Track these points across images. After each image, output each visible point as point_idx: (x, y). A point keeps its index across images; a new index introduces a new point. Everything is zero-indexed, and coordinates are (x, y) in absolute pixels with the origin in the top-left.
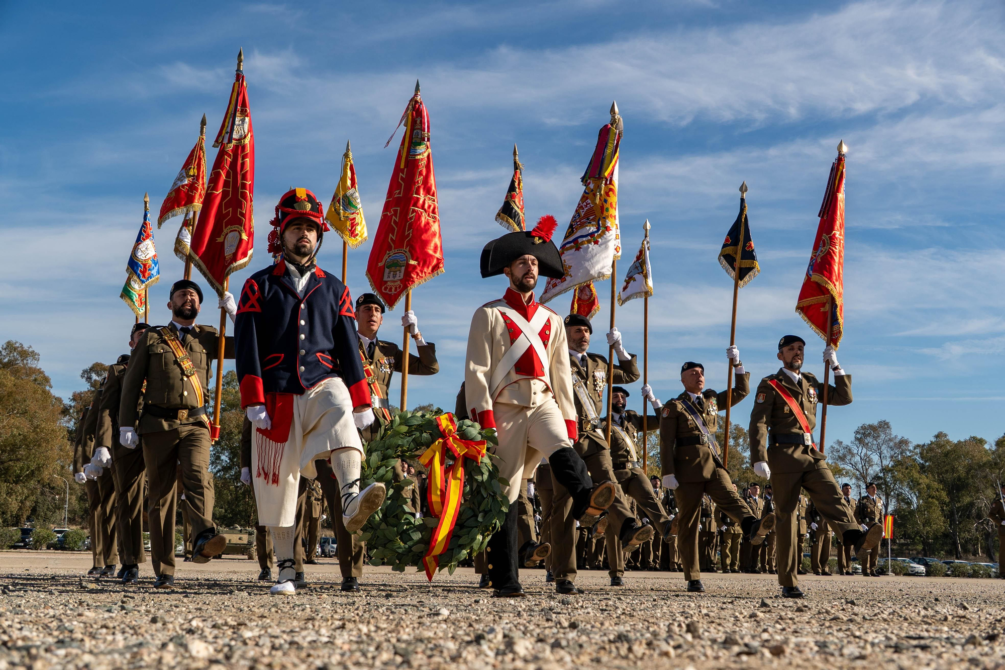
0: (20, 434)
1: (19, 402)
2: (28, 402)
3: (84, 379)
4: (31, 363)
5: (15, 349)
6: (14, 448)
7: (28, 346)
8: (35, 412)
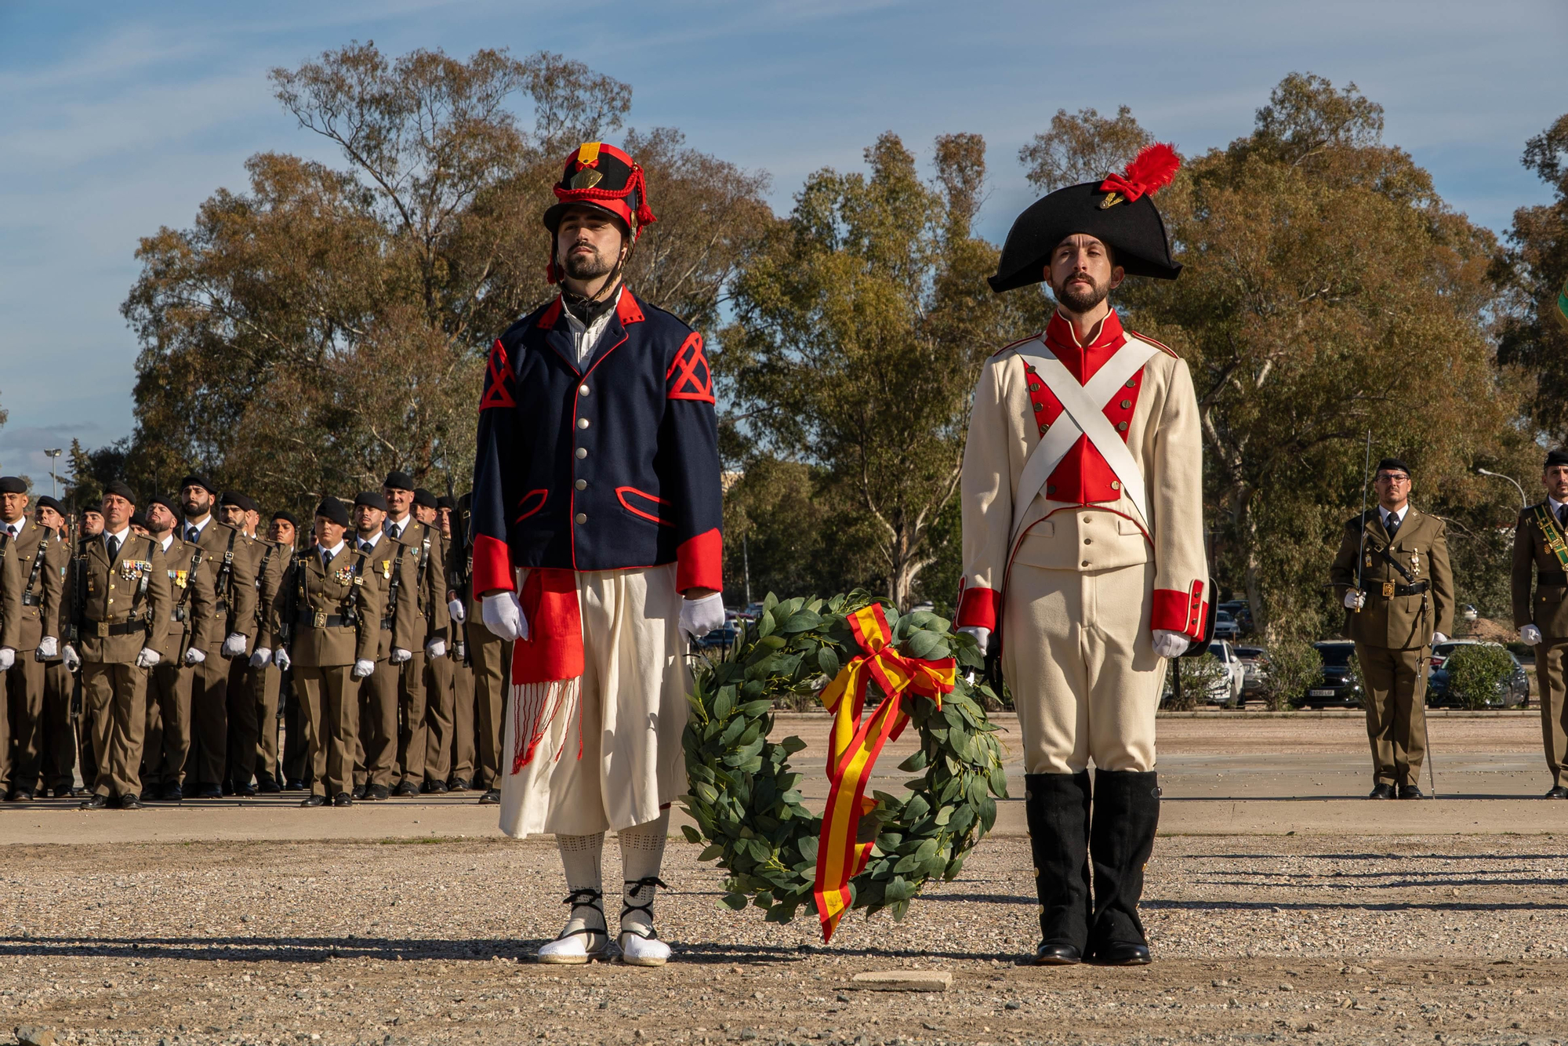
0: (1343, 357)
1: (1333, 260)
2: (1360, 258)
3: (1534, 171)
4: (1359, 137)
5: (1310, 98)
6: (1335, 399)
7: (1346, 85)
8: (1383, 286)
